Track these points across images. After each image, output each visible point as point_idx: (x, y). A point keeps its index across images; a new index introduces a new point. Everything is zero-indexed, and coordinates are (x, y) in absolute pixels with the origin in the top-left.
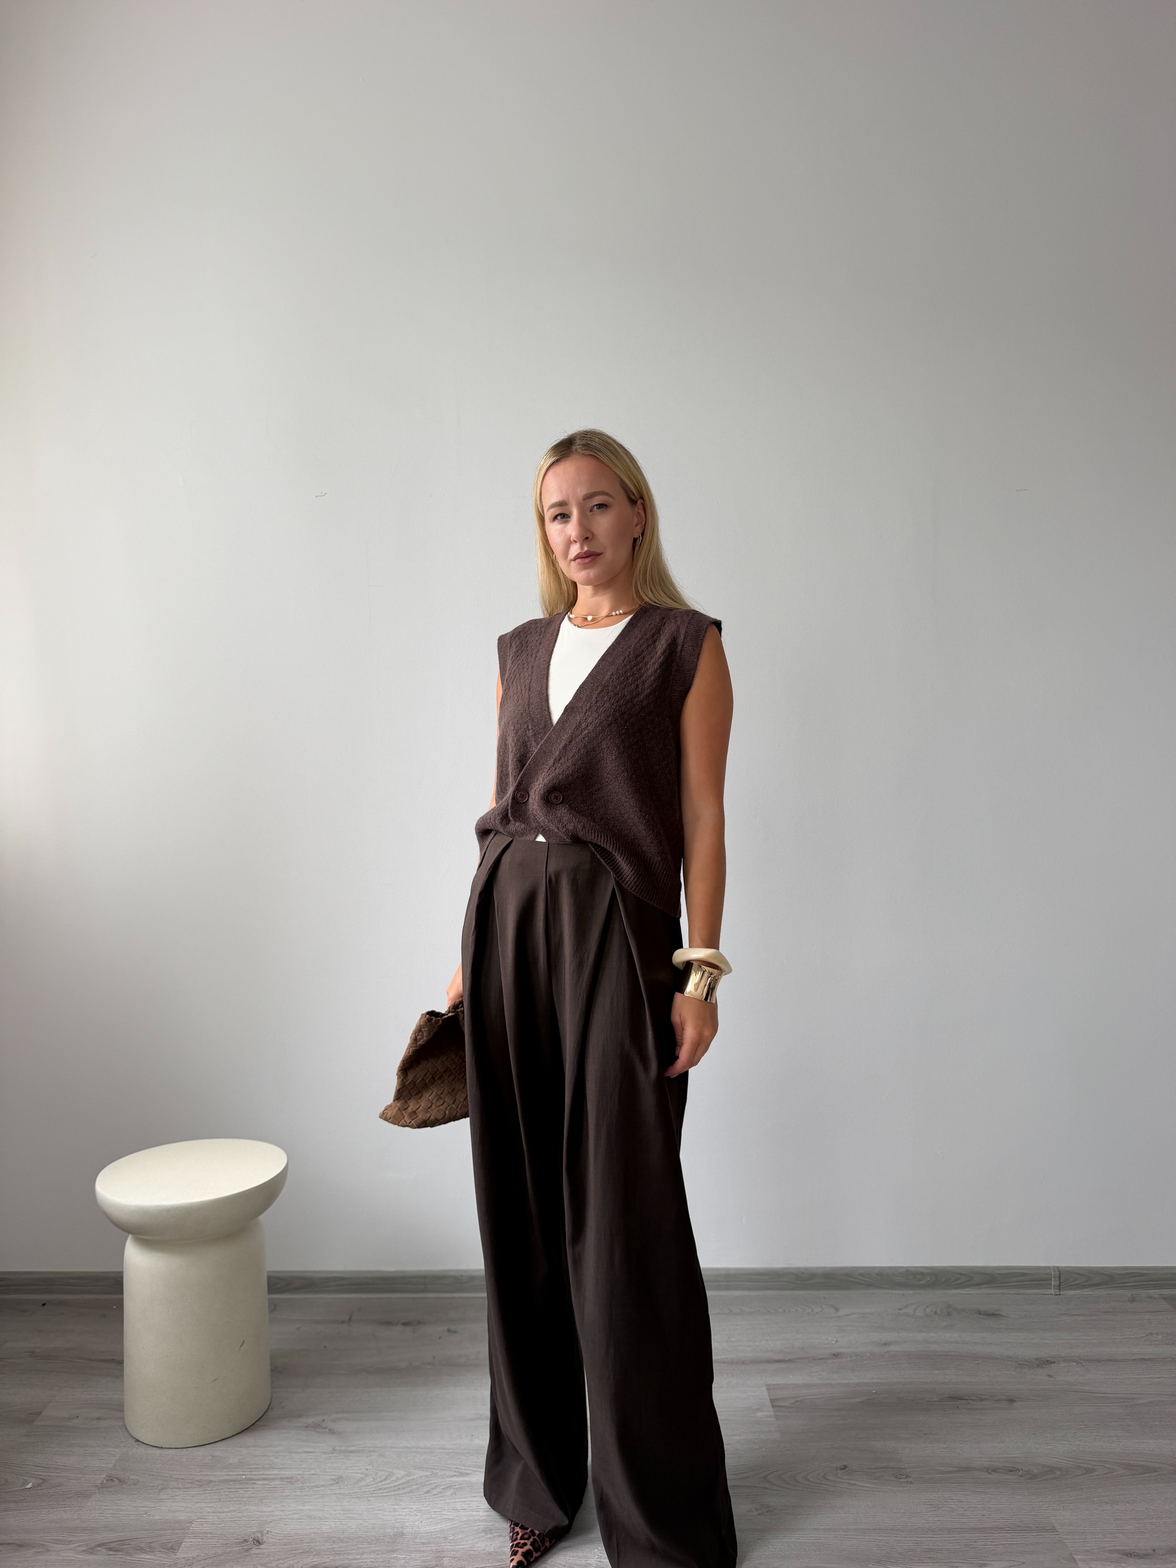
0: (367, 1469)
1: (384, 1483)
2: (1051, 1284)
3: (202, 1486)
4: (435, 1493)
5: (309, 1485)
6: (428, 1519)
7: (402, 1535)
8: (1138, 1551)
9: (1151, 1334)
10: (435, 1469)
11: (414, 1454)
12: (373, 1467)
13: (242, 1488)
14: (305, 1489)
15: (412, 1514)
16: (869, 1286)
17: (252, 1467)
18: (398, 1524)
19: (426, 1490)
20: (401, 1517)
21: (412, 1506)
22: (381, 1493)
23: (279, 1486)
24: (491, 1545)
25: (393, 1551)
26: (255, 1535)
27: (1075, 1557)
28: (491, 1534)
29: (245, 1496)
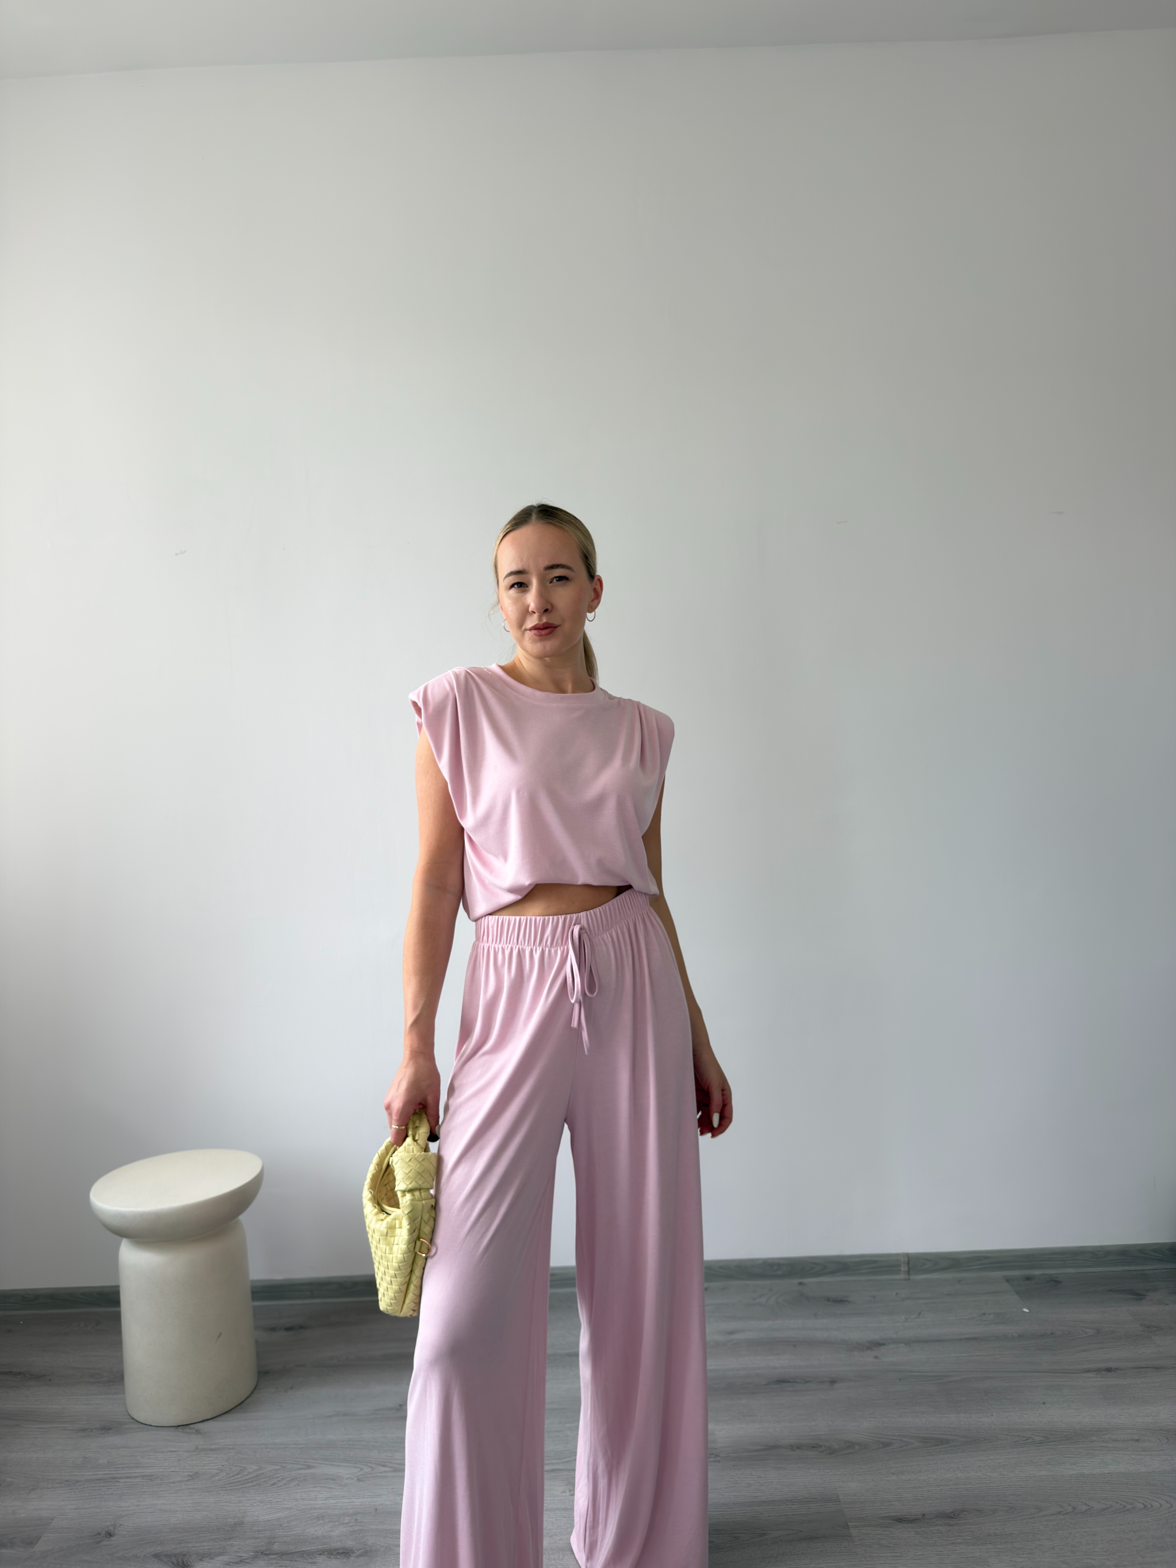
0: (223, 1465)
1: (235, 1477)
2: (900, 1270)
3: (69, 1485)
4: (279, 1485)
5: (167, 1481)
6: (269, 1509)
7: (243, 1523)
8: (907, 1517)
9: (984, 1314)
10: (284, 1463)
11: (268, 1450)
12: (229, 1463)
13: (105, 1486)
14: (162, 1485)
15: (254, 1504)
16: (729, 1277)
17: (119, 1466)
18: (240, 1514)
19: (272, 1483)
20: (244, 1508)
21: (257, 1498)
22: (231, 1487)
23: (140, 1483)
24: (320, 1530)
25: (230, 1539)
26: (109, 1528)
27: (850, 1524)
28: (322, 1520)
29: (108, 1493)
